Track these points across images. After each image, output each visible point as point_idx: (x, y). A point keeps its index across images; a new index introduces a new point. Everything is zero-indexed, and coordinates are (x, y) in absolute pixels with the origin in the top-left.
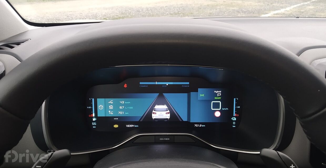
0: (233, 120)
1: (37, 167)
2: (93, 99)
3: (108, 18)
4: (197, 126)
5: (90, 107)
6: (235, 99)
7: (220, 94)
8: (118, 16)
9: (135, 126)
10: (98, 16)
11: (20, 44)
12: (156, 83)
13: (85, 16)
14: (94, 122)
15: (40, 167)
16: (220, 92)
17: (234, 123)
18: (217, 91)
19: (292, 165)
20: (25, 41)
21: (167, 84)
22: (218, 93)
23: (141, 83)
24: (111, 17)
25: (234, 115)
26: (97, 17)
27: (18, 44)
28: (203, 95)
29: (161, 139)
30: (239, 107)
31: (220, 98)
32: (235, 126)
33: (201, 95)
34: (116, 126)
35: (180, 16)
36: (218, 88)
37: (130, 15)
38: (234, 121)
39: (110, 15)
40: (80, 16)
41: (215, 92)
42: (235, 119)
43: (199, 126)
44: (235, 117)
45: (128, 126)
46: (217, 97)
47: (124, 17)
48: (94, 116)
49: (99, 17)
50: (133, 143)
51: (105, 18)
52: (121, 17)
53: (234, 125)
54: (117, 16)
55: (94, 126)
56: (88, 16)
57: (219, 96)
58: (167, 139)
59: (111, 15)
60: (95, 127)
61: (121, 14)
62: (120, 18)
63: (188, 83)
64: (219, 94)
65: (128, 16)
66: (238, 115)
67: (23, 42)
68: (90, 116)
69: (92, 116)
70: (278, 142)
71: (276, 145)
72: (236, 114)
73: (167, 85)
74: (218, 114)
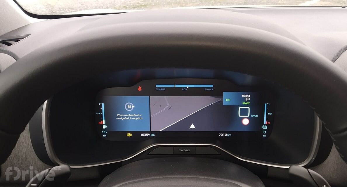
0: (264, 128)
1: (32, 185)
2: (103, 104)
3: (128, 6)
4: (222, 135)
5: (99, 114)
6: (266, 104)
7: (249, 99)
8: (140, 3)
9: (151, 135)
10: (117, 3)
11: (19, 40)
12: (175, 86)
13: (102, 4)
14: (104, 130)
15: (36, 185)
16: (249, 96)
17: (265, 132)
18: (245, 95)
19: (325, 185)
20: (25, 37)
21: (188, 86)
22: (246, 97)
23: (157, 86)
24: (131, 5)
25: (265, 123)
26: (116, 5)
27: (17, 40)
28: (229, 100)
29: (180, 150)
30: (271, 114)
31: (249, 103)
32: (265, 136)
33: (227, 100)
34: (129, 135)
35: (211, 3)
36: (246, 92)
37: (153, 3)
38: (265, 130)
39: (130, 3)
40: (96, 3)
41: (243, 96)
42: (266, 127)
43: (225, 135)
44: (266, 125)
45: (143, 135)
46: (246, 102)
47: (147, 5)
48: (104, 123)
49: (118, 6)
50: (148, 154)
51: (125, 5)
52: (143, 4)
53: (265, 134)
54: (138, 3)
55: (105, 134)
56: (105, 4)
57: (248, 101)
58: (187, 150)
59: (132, 2)
60: (105, 136)
61: (142, 1)
62: (141, 6)
63: (212, 86)
64: (247, 99)
65: (151, 4)
66: (269, 123)
67: (22, 38)
68: (100, 123)
69: (102, 124)
70: (314, 155)
71: (311, 158)
72: (267, 122)
73: (188, 88)
74: (246, 122)
